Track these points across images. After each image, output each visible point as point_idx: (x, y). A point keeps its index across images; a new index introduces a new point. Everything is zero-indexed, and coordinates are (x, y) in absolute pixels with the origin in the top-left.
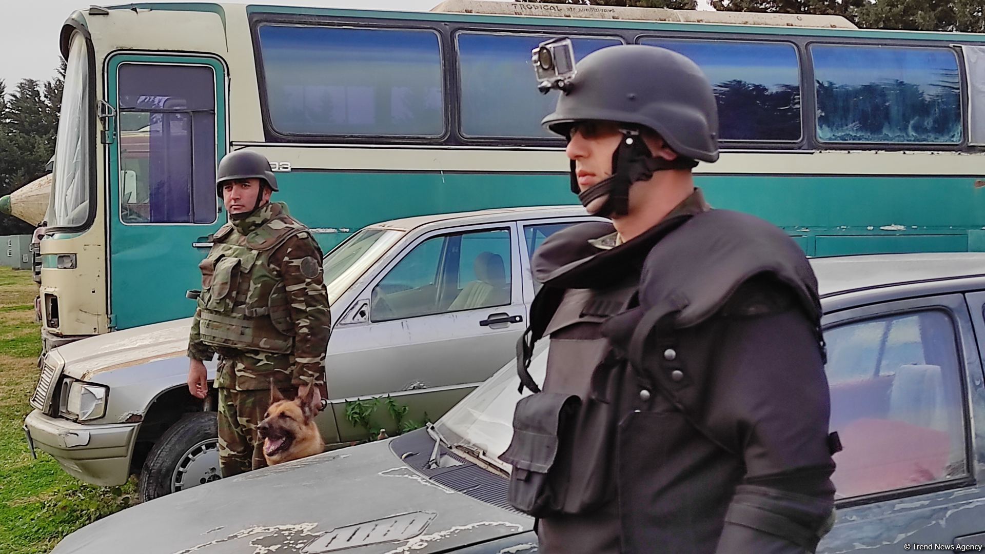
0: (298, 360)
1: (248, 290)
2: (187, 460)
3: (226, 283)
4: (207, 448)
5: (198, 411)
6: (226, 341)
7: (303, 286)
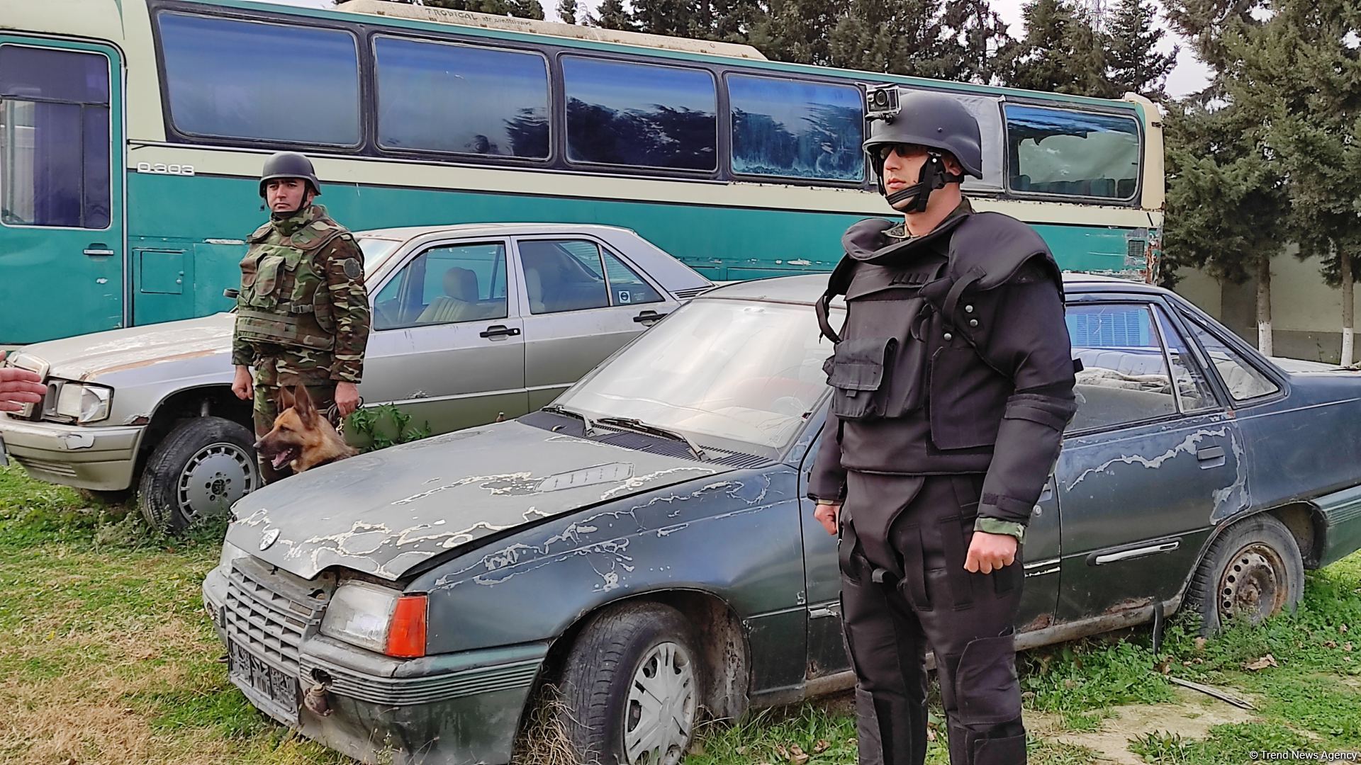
0: (338, 357)
1: (293, 288)
2: (194, 464)
3: (272, 280)
4: (213, 453)
5: (194, 416)
6: (270, 337)
7: (346, 285)
